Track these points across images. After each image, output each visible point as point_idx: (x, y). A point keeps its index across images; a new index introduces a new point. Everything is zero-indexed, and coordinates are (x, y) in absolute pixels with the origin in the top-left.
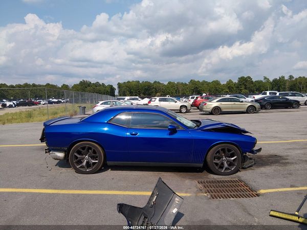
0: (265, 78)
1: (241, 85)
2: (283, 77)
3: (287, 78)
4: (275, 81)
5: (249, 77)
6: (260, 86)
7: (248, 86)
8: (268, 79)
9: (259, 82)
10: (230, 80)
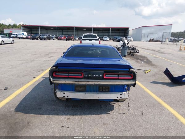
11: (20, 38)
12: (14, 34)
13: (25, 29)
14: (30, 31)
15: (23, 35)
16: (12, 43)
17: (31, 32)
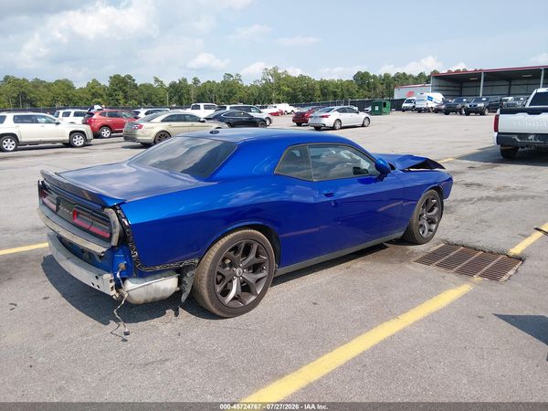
0: (157, 80)
1: (115, 90)
2: (185, 80)
3: (190, 82)
4: (173, 85)
5: (130, 77)
6: (151, 94)
7: (129, 93)
8: (162, 82)
9: (147, 87)
10: (94, 80)
11: (420, 111)
12: (410, 101)
13: (443, 83)
14: (458, 89)
15: (429, 102)
16: (363, 126)
17: (461, 91)
